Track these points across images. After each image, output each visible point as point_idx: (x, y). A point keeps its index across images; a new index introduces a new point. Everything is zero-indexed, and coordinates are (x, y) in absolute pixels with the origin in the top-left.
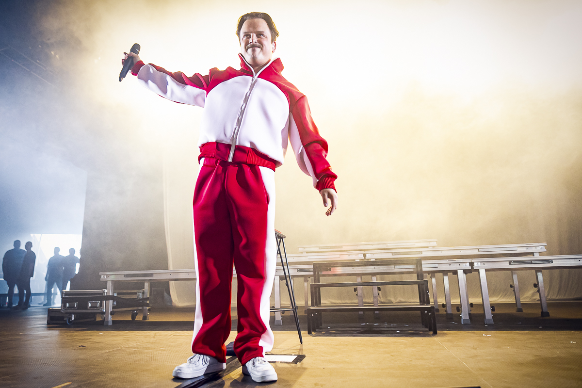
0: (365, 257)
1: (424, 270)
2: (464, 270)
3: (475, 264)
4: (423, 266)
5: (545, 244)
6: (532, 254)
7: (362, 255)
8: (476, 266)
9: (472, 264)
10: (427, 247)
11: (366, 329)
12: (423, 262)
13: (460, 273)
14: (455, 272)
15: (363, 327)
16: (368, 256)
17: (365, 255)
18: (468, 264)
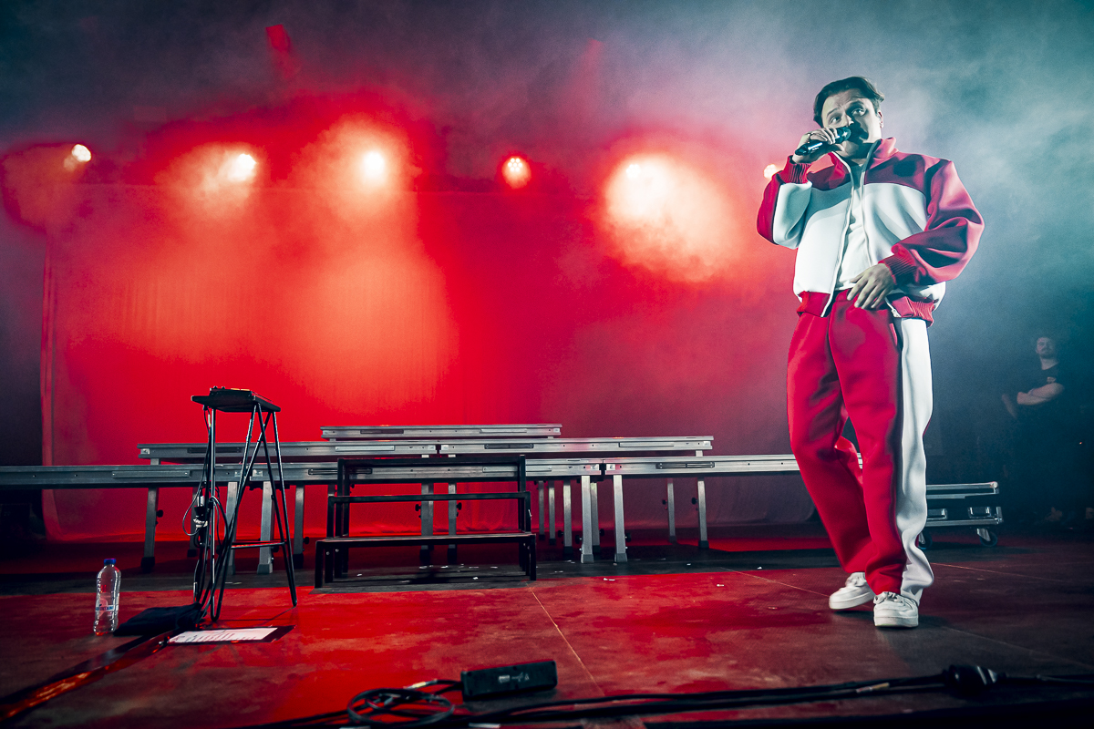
0: (438, 452)
1: (527, 474)
2: (591, 476)
3: (608, 466)
4: (527, 468)
5: (712, 438)
6: (692, 453)
7: (435, 447)
8: (610, 469)
9: (603, 467)
10: (546, 437)
11: (424, 576)
12: (527, 462)
13: (585, 480)
14: (578, 479)
15: (421, 572)
16: (445, 449)
17: (438, 447)
18: (597, 466)
